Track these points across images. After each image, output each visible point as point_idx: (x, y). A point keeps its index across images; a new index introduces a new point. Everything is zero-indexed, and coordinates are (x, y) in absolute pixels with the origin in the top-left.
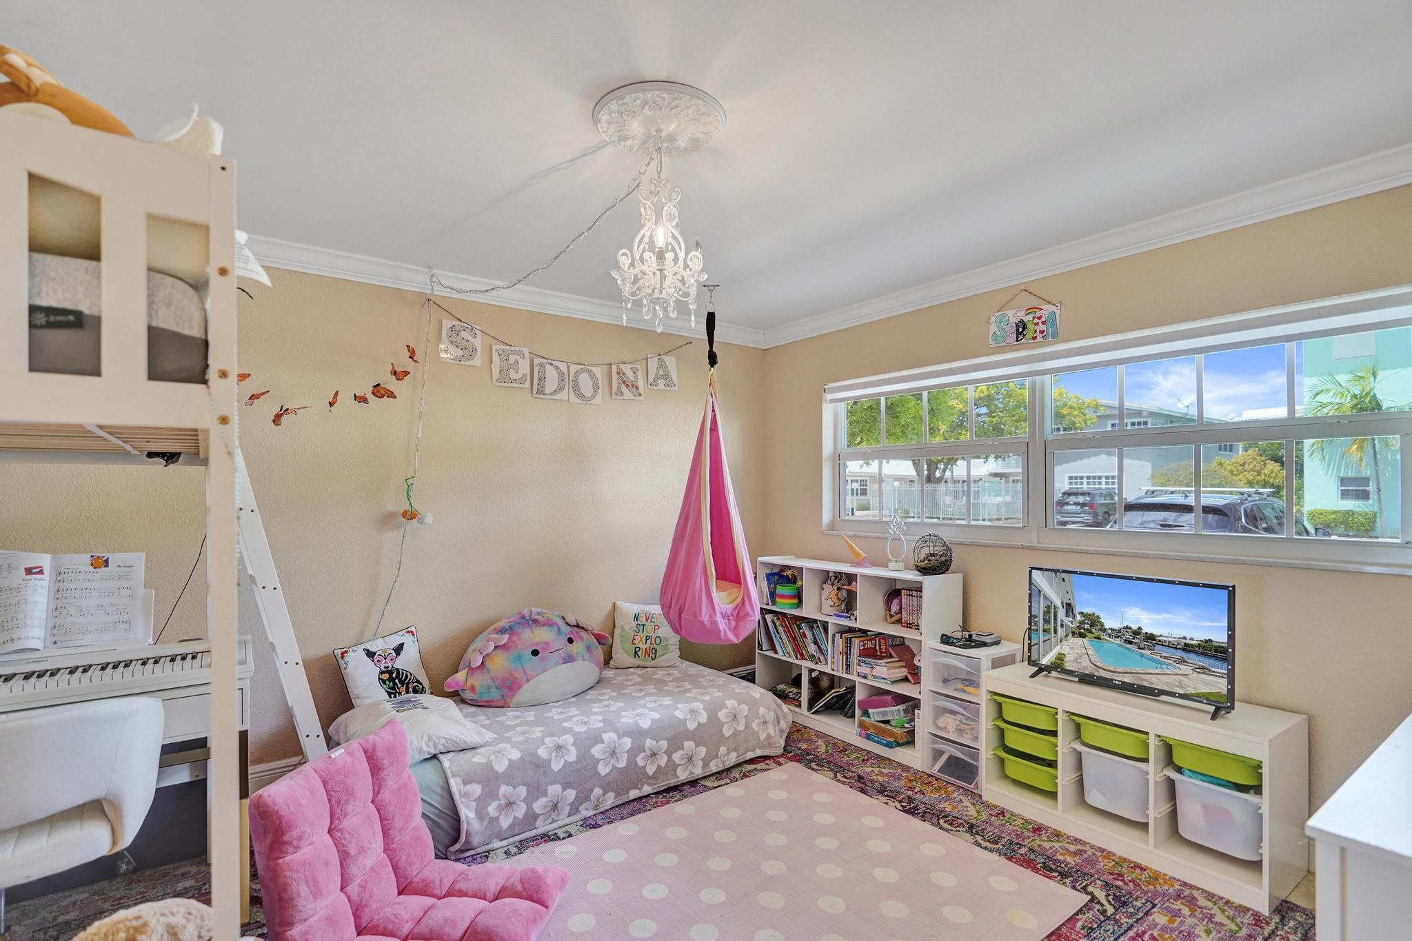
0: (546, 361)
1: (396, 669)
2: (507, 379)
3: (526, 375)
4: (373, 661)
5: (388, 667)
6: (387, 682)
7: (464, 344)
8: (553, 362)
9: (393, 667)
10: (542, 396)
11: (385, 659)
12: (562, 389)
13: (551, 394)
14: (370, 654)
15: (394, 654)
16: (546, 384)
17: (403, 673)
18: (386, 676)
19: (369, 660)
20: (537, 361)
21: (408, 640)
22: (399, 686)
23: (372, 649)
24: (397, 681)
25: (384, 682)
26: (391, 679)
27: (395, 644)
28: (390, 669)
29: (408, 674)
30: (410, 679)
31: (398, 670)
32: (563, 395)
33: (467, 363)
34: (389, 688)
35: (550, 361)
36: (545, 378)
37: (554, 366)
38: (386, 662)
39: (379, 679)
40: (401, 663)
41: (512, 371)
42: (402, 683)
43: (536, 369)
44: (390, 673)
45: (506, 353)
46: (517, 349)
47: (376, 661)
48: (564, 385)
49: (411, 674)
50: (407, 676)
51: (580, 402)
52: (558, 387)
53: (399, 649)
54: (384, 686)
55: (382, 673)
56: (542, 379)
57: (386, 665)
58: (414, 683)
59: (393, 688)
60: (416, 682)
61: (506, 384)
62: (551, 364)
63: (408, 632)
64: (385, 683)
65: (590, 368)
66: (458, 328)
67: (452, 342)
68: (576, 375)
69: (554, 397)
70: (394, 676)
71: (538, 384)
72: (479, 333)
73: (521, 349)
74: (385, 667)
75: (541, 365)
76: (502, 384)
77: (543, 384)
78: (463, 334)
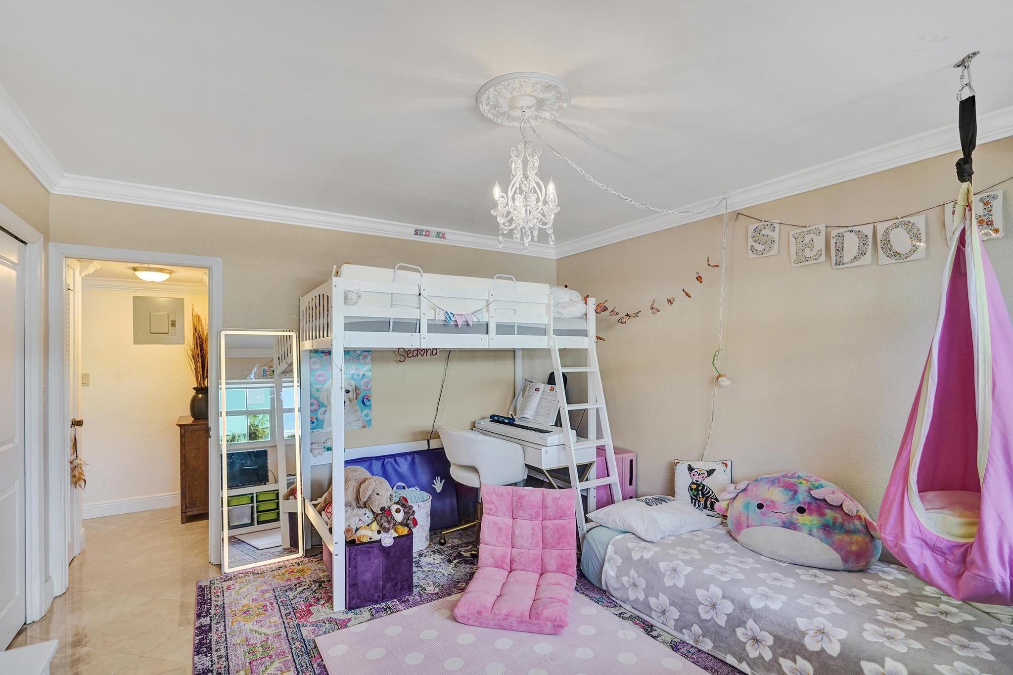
0: (846, 229)
1: (703, 485)
2: (803, 259)
3: (821, 250)
4: (690, 474)
5: (698, 481)
6: (694, 491)
7: (764, 239)
8: (853, 228)
9: (701, 482)
10: (841, 266)
11: (699, 475)
12: (863, 253)
13: (851, 262)
14: (690, 469)
15: (706, 475)
16: (845, 253)
17: (707, 489)
18: (694, 487)
19: (688, 472)
20: (834, 232)
21: (720, 468)
22: (701, 496)
23: (693, 466)
24: (700, 492)
25: (692, 489)
26: (697, 490)
27: (709, 468)
28: (699, 483)
29: (711, 491)
30: (710, 495)
31: (704, 486)
32: (867, 259)
33: (767, 255)
34: (693, 495)
35: (850, 229)
36: (843, 248)
37: (856, 232)
38: (698, 478)
39: (690, 486)
40: (708, 482)
41: (807, 250)
42: (703, 495)
43: (833, 241)
44: (698, 485)
45: (802, 235)
46: (813, 228)
47: (692, 474)
48: (866, 249)
49: (713, 492)
50: (709, 492)
51: (895, 261)
52: (858, 253)
53: (710, 472)
54: (690, 492)
55: (693, 483)
56: (840, 250)
57: (698, 479)
58: (713, 499)
59: (696, 496)
60: (714, 499)
61: (803, 264)
62: (851, 231)
63: (723, 463)
64: (692, 491)
65: (906, 219)
66: (760, 228)
67: (756, 241)
68: (887, 233)
69: (855, 264)
70: (700, 488)
71: (836, 256)
72: (777, 226)
73: (817, 227)
74: (696, 481)
75: (839, 235)
76: (800, 264)
77: (841, 254)
78: (764, 232)
